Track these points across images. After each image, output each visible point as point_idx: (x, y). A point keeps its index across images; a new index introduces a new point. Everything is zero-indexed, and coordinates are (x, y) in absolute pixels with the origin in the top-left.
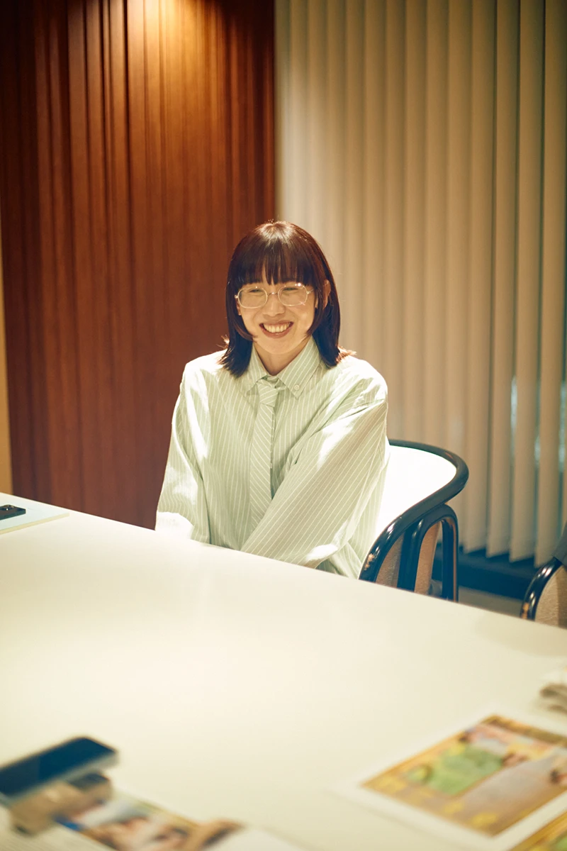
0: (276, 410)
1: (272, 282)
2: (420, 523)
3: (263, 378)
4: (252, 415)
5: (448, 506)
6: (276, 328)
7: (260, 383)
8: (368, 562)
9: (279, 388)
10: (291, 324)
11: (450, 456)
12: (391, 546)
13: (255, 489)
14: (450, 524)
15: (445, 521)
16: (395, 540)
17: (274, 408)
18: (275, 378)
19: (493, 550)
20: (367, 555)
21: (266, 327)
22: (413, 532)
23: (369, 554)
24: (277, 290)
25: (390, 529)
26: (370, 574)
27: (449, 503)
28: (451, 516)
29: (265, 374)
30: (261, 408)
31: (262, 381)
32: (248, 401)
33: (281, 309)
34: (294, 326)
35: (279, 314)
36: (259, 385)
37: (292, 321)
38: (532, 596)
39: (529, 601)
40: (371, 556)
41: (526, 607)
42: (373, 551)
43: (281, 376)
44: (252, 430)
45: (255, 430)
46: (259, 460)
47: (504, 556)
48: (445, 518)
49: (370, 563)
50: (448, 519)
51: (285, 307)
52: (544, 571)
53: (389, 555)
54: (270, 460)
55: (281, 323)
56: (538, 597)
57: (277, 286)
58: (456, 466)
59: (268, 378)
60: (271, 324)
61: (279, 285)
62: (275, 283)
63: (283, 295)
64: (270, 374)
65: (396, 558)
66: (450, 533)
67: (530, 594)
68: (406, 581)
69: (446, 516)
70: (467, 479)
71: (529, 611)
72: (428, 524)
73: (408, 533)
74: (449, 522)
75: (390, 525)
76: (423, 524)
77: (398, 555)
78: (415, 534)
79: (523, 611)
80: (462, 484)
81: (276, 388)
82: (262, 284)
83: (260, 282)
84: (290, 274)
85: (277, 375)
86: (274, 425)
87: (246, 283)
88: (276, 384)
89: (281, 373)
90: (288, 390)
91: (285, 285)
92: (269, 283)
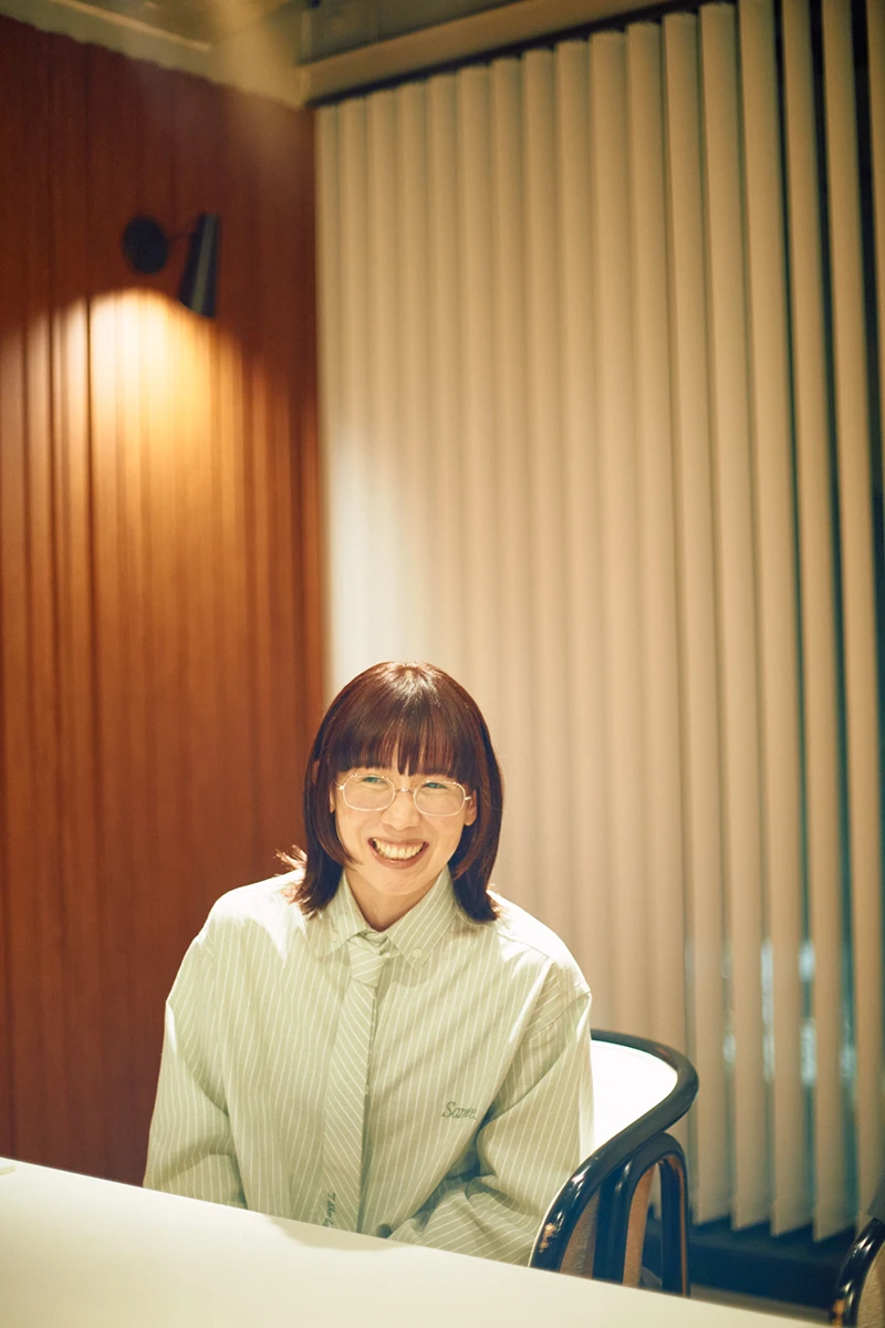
0: (380, 991)
1: (407, 771)
2: (627, 1168)
3: (359, 935)
4: (336, 1000)
5: (668, 1136)
6: (399, 849)
7: (355, 944)
8: (545, 1237)
9: (387, 955)
10: (425, 846)
11: (664, 1052)
12: (583, 1209)
13: (334, 1126)
14: (673, 1167)
15: (666, 1161)
16: (589, 1198)
17: (377, 989)
18: (380, 936)
19: (742, 1219)
20: (541, 1226)
21: (379, 845)
22: (616, 1184)
23: (546, 1223)
24: (413, 785)
25: (579, 1180)
26: (549, 1257)
27: (667, 1131)
28: (676, 1153)
29: (364, 927)
30: (354, 986)
31: (357, 939)
32: (327, 974)
33: (415, 819)
34: (428, 852)
35: (409, 828)
36: (351, 948)
37: (427, 840)
38: (848, 1287)
40: (550, 1228)
41: (841, 1308)
42: (551, 1219)
43: (391, 933)
44: (336, 1024)
45: (340, 1024)
46: (347, 1078)
47: (763, 1228)
48: (665, 1157)
49: (549, 1239)
50: (671, 1158)
51: (420, 816)
52: (862, 1245)
53: (579, 1224)
54: (365, 1081)
55: (408, 843)
56: (857, 1289)
57: (412, 777)
58: (675, 1068)
59: (369, 936)
60: (391, 843)
61: (417, 777)
62: (411, 773)
63: (422, 796)
64: (372, 927)
65: (589, 1228)
66: (675, 1187)
68: (606, 1267)
69: (667, 1153)
70: (696, 1090)
71: (844, 1314)
72: (641, 1171)
73: (608, 1186)
74: (670, 1162)
75: (577, 1173)
76: (631, 1169)
77: (591, 1223)
78: (620, 1186)
79: (833, 1315)
80: (689, 1097)
81: (381, 953)
82: (387, 771)
83: (384, 766)
84: (439, 763)
85: (386, 932)
86: (375, 1018)
87: (358, 766)
88: (383, 946)
89: (392, 927)
90: (401, 957)
91: (429, 780)
92: (401, 771)
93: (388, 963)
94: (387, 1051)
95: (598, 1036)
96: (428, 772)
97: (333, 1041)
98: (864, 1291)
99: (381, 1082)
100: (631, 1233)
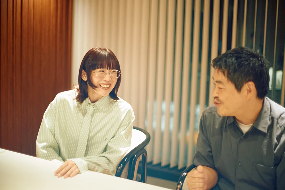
0: (92, 116)
2: (135, 155)
6: (106, 86)
9: (95, 108)
10: (110, 85)
11: (144, 131)
12: (126, 164)
13: (80, 144)
15: (143, 154)
16: (128, 162)
18: (93, 104)
19: (164, 164)
22: (133, 158)
24: (109, 72)
26: (118, 174)
27: (144, 148)
28: (145, 152)
29: (90, 102)
30: (87, 115)
31: (88, 105)
34: (111, 86)
38: (181, 182)
39: (179, 184)
40: (119, 167)
41: (179, 186)
43: (96, 103)
44: (82, 122)
45: (84, 122)
46: (84, 134)
49: (119, 170)
50: (144, 153)
52: (184, 174)
53: (125, 167)
54: (88, 134)
55: (108, 84)
56: (183, 183)
57: (110, 70)
58: (146, 134)
59: (91, 104)
63: (111, 74)
66: (144, 158)
68: (130, 177)
70: (150, 139)
71: (179, 188)
72: (138, 156)
73: (131, 159)
74: (144, 154)
77: (128, 166)
78: (134, 159)
79: (177, 188)
80: (148, 141)
81: (94, 108)
82: (105, 69)
83: (104, 68)
84: (115, 67)
85: (95, 103)
86: (91, 121)
87: (98, 68)
88: (94, 106)
89: (96, 102)
90: (97, 109)
91: (113, 70)
92: (107, 69)
93: (94, 110)
94: (93, 128)
95: (134, 128)
96: (113, 69)
97: (82, 126)
98: (184, 183)
99: (92, 134)
100: (135, 168)
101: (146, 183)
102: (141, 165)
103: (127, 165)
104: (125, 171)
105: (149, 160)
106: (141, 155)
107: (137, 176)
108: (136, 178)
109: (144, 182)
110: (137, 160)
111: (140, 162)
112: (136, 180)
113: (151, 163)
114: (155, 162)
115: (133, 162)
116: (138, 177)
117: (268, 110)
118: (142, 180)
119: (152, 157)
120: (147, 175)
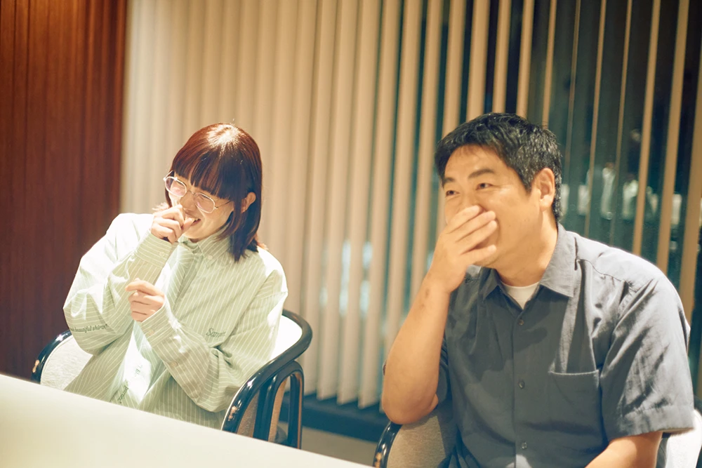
2: (274, 378)
3: (183, 243)
5: (296, 363)
7: (182, 246)
8: (231, 413)
10: (199, 220)
11: (295, 318)
12: (251, 398)
14: (297, 378)
15: (294, 375)
16: (254, 394)
18: (194, 244)
19: (344, 397)
20: (230, 407)
22: (268, 386)
23: (232, 406)
25: (250, 384)
26: (232, 427)
27: (296, 360)
28: (300, 371)
34: (200, 223)
38: (384, 446)
39: (379, 450)
40: (234, 408)
41: (379, 457)
42: (235, 404)
43: (200, 244)
47: (354, 403)
48: (294, 373)
49: (233, 414)
50: (297, 374)
53: (249, 406)
56: (389, 447)
58: (301, 326)
59: (188, 244)
64: (191, 240)
65: (254, 409)
66: (297, 384)
67: (382, 443)
68: (260, 432)
69: (296, 371)
70: (311, 339)
71: (381, 461)
72: (282, 379)
73: (264, 388)
74: (297, 376)
75: (250, 380)
76: (277, 378)
77: (255, 406)
78: (270, 387)
79: (376, 460)
80: (307, 342)
81: (194, 252)
88: (195, 249)
89: (201, 241)
98: (392, 448)
100: (274, 410)
101: (300, 448)
102: (288, 400)
103: (254, 402)
104: (249, 416)
105: (307, 388)
106: (289, 378)
107: (279, 430)
108: (275, 433)
109: (295, 446)
110: (279, 389)
111: (286, 394)
112: (277, 441)
113: (313, 395)
114: (324, 393)
115: (267, 395)
116: (282, 431)
117: (571, 250)
118: (291, 440)
119: (316, 380)
120: (304, 424)
